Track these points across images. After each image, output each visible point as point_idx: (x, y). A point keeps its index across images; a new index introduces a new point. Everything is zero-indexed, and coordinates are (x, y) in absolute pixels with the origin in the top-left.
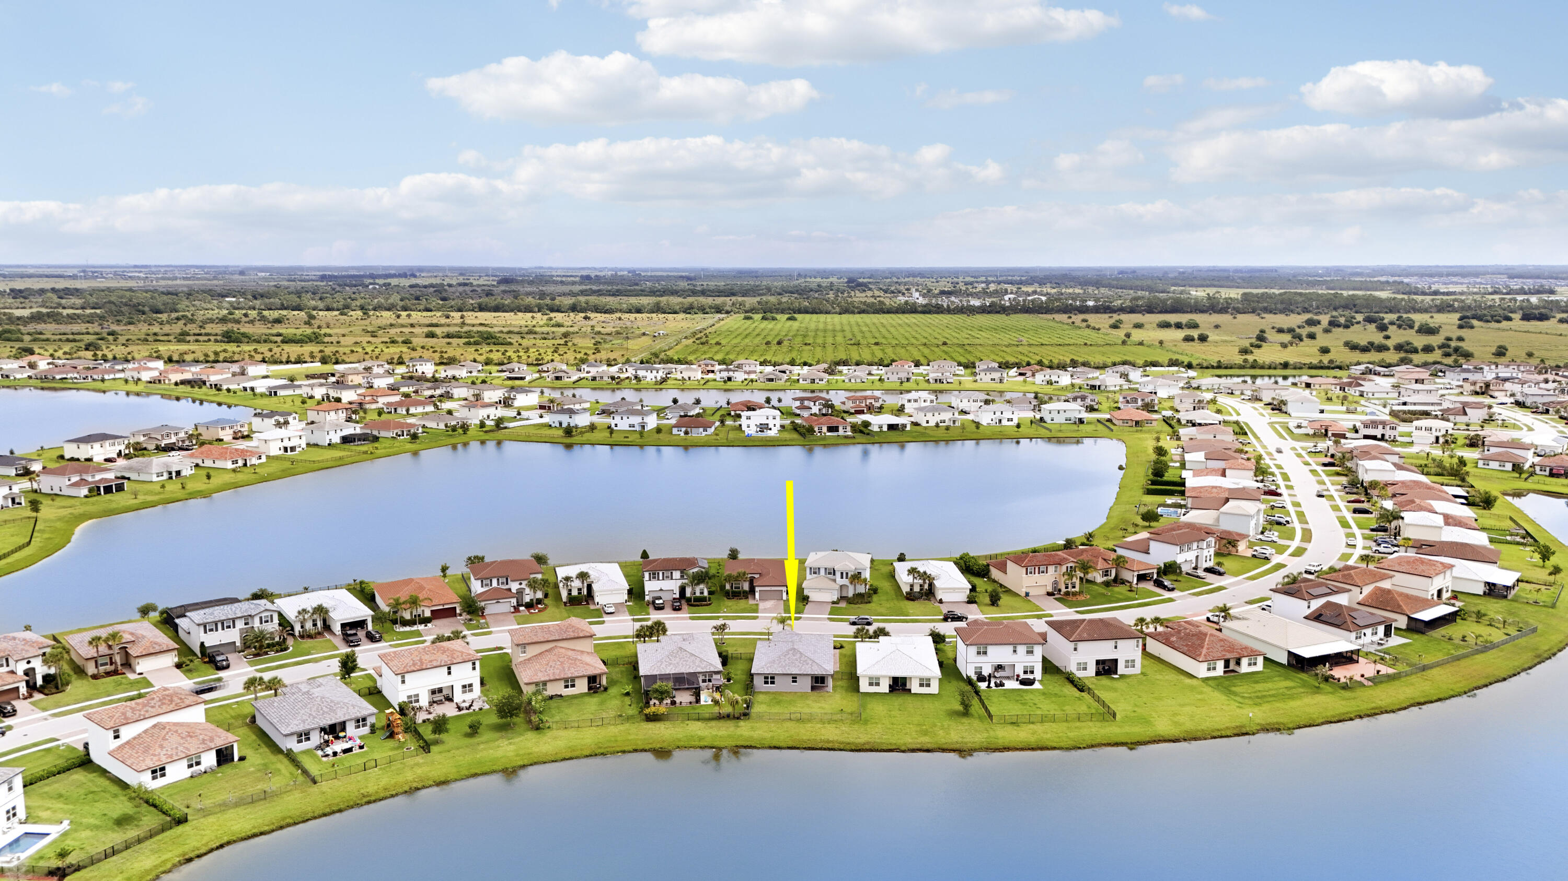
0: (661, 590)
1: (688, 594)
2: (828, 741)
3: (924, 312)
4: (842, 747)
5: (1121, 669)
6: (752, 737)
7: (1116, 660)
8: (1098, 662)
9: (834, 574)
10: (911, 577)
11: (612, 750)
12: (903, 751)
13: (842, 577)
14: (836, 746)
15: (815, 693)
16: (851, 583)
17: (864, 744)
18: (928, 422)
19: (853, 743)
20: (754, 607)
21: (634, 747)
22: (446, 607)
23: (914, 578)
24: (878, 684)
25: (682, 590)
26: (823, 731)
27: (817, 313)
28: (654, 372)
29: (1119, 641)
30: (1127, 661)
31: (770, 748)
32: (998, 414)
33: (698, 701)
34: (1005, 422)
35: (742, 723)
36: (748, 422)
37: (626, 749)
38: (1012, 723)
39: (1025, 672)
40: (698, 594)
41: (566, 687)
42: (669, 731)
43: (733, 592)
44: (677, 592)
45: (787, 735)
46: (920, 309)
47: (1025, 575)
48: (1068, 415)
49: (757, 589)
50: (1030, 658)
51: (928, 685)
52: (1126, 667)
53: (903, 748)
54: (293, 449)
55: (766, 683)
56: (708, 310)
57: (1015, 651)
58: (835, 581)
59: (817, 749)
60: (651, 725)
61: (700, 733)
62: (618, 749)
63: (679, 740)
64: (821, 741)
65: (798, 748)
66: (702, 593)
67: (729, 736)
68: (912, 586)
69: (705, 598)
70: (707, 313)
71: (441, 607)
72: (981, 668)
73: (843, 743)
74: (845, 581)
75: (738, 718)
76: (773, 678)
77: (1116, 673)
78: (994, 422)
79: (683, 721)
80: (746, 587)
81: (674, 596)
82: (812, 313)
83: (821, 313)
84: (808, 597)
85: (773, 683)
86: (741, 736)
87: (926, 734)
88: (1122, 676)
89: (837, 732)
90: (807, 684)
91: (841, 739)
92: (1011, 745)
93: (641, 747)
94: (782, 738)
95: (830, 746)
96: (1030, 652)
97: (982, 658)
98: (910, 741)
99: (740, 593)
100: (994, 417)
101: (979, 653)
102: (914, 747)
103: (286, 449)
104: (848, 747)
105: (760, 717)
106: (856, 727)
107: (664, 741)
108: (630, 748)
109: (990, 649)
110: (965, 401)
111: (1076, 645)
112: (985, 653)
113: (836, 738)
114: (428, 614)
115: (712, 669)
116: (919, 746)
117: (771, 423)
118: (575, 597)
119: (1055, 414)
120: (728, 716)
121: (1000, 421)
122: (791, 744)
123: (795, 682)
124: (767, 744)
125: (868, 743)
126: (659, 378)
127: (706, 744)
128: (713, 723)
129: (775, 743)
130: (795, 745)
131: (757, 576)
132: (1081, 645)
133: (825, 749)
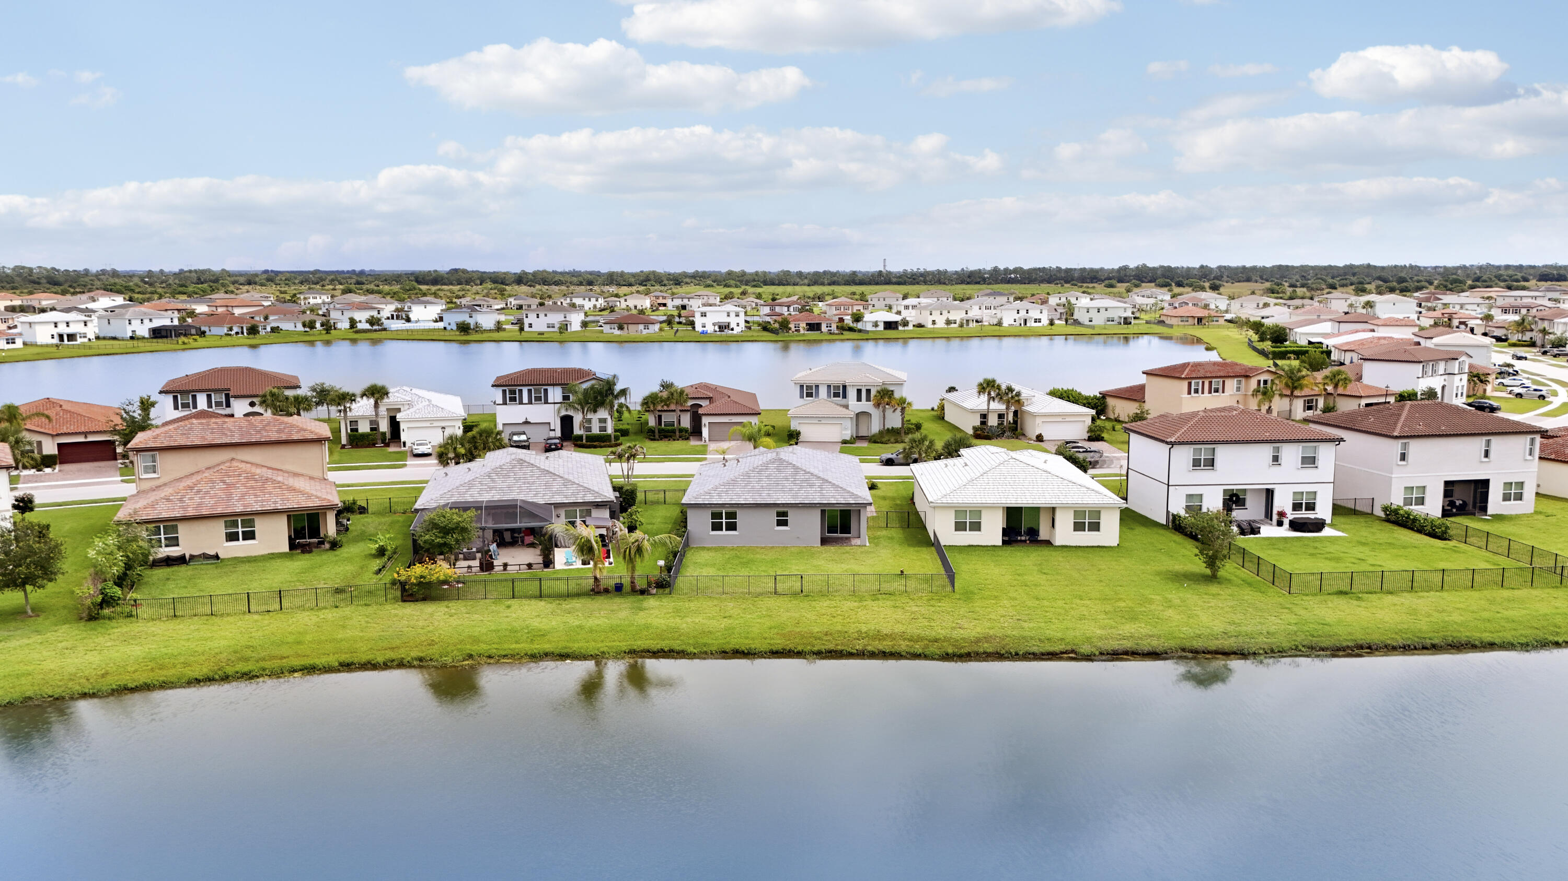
0: (527, 423)
1: (577, 431)
2: (879, 636)
3: (899, 283)
4: (918, 648)
5: (1495, 503)
6: (676, 630)
7: (1485, 483)
8: (1449, 486)
9: (845, 396)
10: (984, 398)
11: (276, 664)
12: (1089, 658)
13: (859, 399)
14: (903, 646)
15: (831, 549)
16: (877, 405)
17: (978, 641)
18: (934, 322)
19: (946, 639)
20: (702, 449)
21: (345, 658)
22: (91, 439)
23: (991, 398)
24: (976, 526)
25: (567, 422)
26: (862, 615)
27: (784, 285)
28: (593, 300)
29: (1496, 442)
30: (1508, 485)
31: (725, 654)
32: (1023, 313)
33: (548, 562)
34: (1031, 324)
35: (651, 602)
36: (704, 320)
37: (321, 661)
38: (1341, 593)
39: (1297, 507)
40: (596, 430)
41: (232, 537)
42: (454, 622)
43: (661, 431)
44: (556, 424)
45: (768, 623)
46: (894, 280)
47: (1186, 395)
48: (1110, 314)
49: (705, 421)
50: (1309, 474)
51: (1095, 527)
52: (1506, 498)
53: (1085, 649)
54: (71, 337)
55: (716, 527)
56: (666, 282)
57: (1276, 459)
58: (847, 407)
59: (850, 655)
60: (411, 610)
61: (536, 623)
62: (296, 662)
63: (476, 640)
64: (860, 635)
65: (799, 654)
66: (603, 429)
67: (613, 629)
68: (984, 416)
69: (610, 436)
70: (665, 285)
71: (81, 439)
72: (1201, 496)
73: (919, 639)
74: (865, 406)
75: (643, 592)
76: (730, 515)
77: (1484, 509)
78: (1017, 323)
79: (498, 600)
80: (686, 421)
81: (552, 434)
82: (779, 285)
83: (788, 284)
84: (798, 434)
85: (732, 527)
86: (647, 627)
87: (1134, 618)
88: (1498, 518)
89: (899, 615)
90: (813, 525)
91: (913, 629)
92: (1375, 637)
93: (364, 658)
94: (755, 630)
95: (886, 645)
96: (1309, 461)
97: (1204, 476)
98: (1099, 632)
99: (674, 431)
100: (1017, 316)
101: (1196, 463)
102: (1114, 645)
103: (61, 337)
104: (933, 649)
105: (698, 591)
106: (946, 605)
107: (432, 643)
108: (333, 660)
109: (1223, 454)
110: (976, 308)
111: (1405, 446)
112: (1211, 463)
113: (899, 628)
114: (50, 448)
115: (590, 498)
116: (1128, 645)
117: (733, 321)
118: (364, 436)
119: (1094, 313)
120: (619, 588)
121: (1025, 321)
122: (779, 643)
123: (785, 523)
124: (715, 643)
125: (987, 638)
126: (598, 306)
127: (548, 647)
128: (577, 603)
129: (736, 642)
130: (790, 646)
131: (704, 403)
132: (1416, 448)
133: (873, 655)
